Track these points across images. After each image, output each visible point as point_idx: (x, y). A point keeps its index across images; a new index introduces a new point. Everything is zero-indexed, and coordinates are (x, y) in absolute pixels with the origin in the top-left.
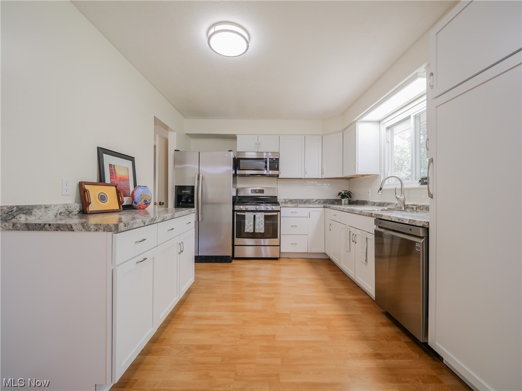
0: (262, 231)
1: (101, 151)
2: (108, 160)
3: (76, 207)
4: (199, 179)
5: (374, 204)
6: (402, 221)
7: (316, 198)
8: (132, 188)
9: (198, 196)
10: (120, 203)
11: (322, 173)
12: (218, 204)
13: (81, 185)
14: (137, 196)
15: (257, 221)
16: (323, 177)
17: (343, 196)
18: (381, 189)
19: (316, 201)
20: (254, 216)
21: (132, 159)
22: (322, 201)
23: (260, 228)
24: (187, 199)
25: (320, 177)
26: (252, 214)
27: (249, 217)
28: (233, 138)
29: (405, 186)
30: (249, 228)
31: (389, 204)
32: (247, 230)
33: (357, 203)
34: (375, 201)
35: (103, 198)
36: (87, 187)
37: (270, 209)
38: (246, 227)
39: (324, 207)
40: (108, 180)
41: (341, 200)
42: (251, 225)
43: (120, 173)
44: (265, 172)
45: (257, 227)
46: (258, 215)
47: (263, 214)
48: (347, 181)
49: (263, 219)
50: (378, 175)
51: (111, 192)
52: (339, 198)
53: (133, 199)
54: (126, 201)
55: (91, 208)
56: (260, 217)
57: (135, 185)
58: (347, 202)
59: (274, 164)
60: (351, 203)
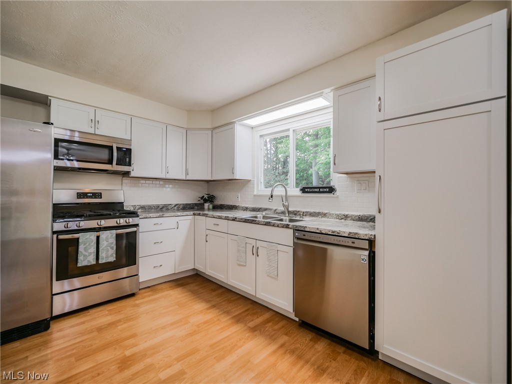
0: (112, 259)
5: (246, 209)
6: (338, 233)
7: (174, 203)
11: (187, 174)
15: (103, 244)
16: (187, 179)
17: (206, 201)
18: (272, 196)
19: (175, 206)
20: (98, 238)
22: (181, 207)
23: (108, 254)
25: (184, 178)
26: (92, 236)
27: (86, 239)
29: (289, 194)
30: (87, 259)
31: (266, 209)
32: (82, 263)
33: (221, 207)
34: (247, 206)
37: (124, 223)
38: (80, 258)
39: (194, 214)
41: (203, 204)
42: (90, 254)
45: (102, 254)
46: (104, 235)
47: (114, 232)
48: (206, 184)
49: (113, 241)
50: (250, 180)
52: (202, 201)
56: (108, 239)
58: (211, 206)
59: (125, 155)
60: (216, 208)
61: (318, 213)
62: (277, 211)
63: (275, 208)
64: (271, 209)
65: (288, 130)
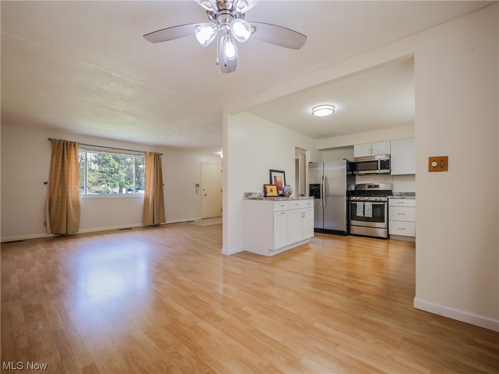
0: (371, 216)
1: (271, 171)
2: (274, 174)
3: (263, 194)
4: (323, 179)
8: (283, 186)
9: (323, 191)
10: (278, 193)
12: (336, 196)
13: (264, 185)
14: (285, 190)
15: (366, 208)
20: (364, 205)
21: (283, 172)
23: (369, 214)
24: (317, 192)
26: (362, 204)
27: (360, 205)
28: (352, 147)
30: (359, 213)
32: (358, 215)
35: (271, 191)
36: (266, 186)
37: (378, 200)
38: (357, 212)
40: (273, 184)
42: (361, 211)
43: (278, 179)
44: (377, 171)
45: (366, 213)
46: (367, 204)
47: (371, 203)
49: (371, 207)
51: (274, 188)
53: (284, 191)
54: (281, 192)
55: (268, 195)
56: (369, 206)
57: (285, 185)
59: (386, 164)
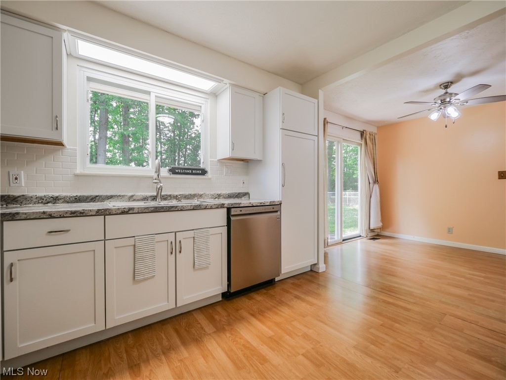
6: (264, 204)
61: (194, 195)
62: (134, 198)
63: (130, 194)
64: (123, 196)
65: (148, 93)
